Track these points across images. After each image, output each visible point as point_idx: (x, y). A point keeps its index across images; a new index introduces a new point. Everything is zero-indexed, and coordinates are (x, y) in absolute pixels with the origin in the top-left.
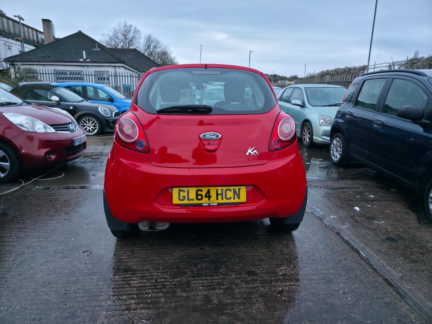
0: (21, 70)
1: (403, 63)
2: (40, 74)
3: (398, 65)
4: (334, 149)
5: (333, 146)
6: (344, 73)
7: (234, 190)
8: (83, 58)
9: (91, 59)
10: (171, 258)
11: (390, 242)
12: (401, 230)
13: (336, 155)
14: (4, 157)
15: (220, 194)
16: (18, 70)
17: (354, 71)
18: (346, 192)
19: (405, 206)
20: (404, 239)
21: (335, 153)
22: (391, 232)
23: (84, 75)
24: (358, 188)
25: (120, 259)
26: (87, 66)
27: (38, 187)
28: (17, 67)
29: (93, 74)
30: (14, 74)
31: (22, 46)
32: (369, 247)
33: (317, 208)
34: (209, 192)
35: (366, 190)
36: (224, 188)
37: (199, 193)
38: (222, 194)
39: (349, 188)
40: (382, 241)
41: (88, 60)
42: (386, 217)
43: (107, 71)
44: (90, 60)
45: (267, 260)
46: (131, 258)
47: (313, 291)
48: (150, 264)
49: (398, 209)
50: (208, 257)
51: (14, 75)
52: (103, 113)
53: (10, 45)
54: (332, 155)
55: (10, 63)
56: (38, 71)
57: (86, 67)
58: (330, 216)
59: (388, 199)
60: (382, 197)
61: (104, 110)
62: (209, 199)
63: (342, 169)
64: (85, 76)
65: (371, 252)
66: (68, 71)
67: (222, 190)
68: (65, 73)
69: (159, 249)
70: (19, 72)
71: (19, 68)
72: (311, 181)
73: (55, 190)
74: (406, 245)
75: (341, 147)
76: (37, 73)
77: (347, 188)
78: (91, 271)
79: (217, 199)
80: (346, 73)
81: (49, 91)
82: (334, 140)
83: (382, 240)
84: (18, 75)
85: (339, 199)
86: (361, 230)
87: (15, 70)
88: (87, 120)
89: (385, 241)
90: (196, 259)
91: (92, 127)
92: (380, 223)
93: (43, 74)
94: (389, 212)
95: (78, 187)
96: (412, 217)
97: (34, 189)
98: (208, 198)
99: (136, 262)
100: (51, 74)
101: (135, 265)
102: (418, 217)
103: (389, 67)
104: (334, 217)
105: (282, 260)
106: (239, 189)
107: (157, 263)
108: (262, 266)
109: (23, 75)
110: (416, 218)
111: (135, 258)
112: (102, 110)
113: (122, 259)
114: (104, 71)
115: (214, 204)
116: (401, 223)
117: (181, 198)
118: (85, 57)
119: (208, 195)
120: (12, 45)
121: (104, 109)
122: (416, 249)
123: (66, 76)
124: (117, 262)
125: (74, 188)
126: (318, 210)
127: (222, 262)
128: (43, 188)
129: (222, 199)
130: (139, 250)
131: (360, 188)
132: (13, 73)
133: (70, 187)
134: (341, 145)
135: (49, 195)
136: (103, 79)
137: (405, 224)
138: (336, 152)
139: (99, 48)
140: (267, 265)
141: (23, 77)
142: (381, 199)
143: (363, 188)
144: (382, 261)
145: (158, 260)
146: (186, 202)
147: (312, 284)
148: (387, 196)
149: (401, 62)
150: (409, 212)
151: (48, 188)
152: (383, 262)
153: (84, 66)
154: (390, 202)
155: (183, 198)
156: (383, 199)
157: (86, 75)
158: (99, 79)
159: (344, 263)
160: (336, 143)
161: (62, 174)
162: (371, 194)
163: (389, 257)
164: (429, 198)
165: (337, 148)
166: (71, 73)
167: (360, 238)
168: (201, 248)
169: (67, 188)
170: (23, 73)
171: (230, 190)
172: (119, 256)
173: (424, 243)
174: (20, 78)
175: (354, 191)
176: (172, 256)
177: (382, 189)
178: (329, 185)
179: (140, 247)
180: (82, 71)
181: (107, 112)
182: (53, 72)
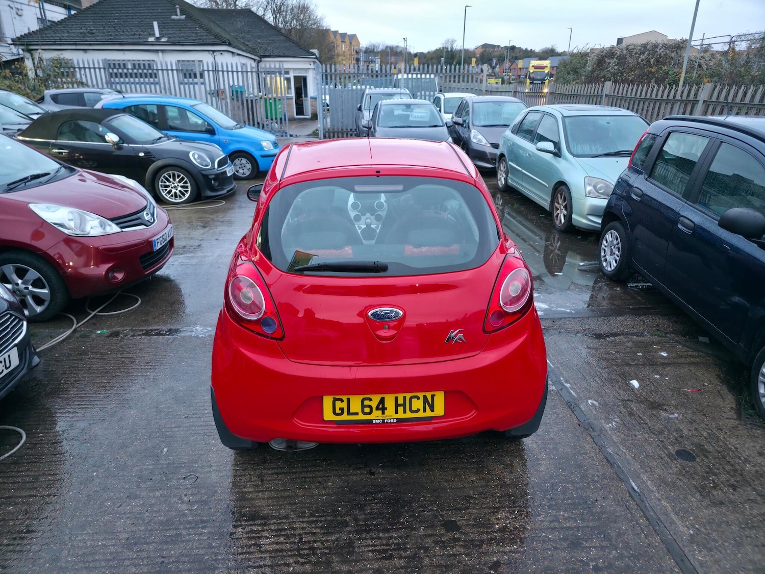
0: (45, 63)
1: (757, 36)
2: (80, 68)
3: (748, 41)
4: (606, 249)
5: (606, 244)
6: (644, 53)
7: (425, 397)
8: (154, 35)
9: (169, 38)
10: (323, 492)
11: (682, 461)
12: (705, 434)
13: (610, 262)
14: (39, 279)
15: (401, 405)
16: (40, 63)
17: (662, 50)
18: (621, 343)
19: (718, 376)
20: (707, 454)
21: (608, 257)
22: (688, 438)
23: (158, 70)
24: (642, 335)
25: (243, 492)
26: (163, 51)
27: (99, 332)
28: (36, 55)
29: (174, 68)
30: (34, 71)
31: (42, 9)
32: (646, 471)
33: (567, 381)
34: (382, 401)
35: (656, 339)
36: (408, 396)
37: (367, 403)
38: (404, 405)
39: (626, 334)
40: (670, 459)
41: (164, 40)
42: (683, 404)
43: (199, 61)
44: (167, 39)
45: (476, 498)
46: (259, 492)
47: (546, 563)
48: (290, 504)
49: (706, 384)
50: (382, 491)
51: (32, 72)
52: (197, 162)
53: (19, 8)
54: (603, 259)
55: (23, 47)
56: (76, 62)
57: (160, 54)
58: (587, 401)
59: (693, 360)
60: (681, 357)
61: (200, 157)
62: (383, 413)
63: (618, 289)
64: (160, 72)
65: (649, 483)
66: (129, 60)
67: (405, 398)
68: (124, 64)
69: (304, 472)
70: (41, 67)
71: (41, 59)
72: (561, 319)
73: (128, 339)
74: (709, 467)
75: (619, 248)
76: (74, 68)
77: (622, 334)
78: (199, 518)
79: (396, 412)
80: (646, 53)
81: (100, 124)
82: (609, 232)
83: (669, 455)
84: (40, 73)
85: (605, 359)
86: (637, 433)
87: (34, 64)
88: (170, 177)
89: (675, 459)
90: (362, 495)
91: (179, 188)
92: (671, 416)
93: (85, 68)
94: (688, 392)
95: (166, 332)
96: (728, 402)
97: (94, 336)
98: (380, 412)
99: (268, 499)
100: (100, 69)
101: (266, 506)
102: (739, 403)
103: (730, 45)
104: (595, 402)
105: (501, 497)
106: (433, 396)
107: (301, 502)
108: (468, 511)
109: (48, 72)
110: (734, 406)
111: (266, 491)
112: (196, 156)
113: (246, 493)
114: (193, 61)
115: (392, 421)
116: (706, 417)
117: (338, 411)
118: (157, 35)
119: (381, 406)
120: (24, 7)
121: (198, 155)
122: (724, 477)
123: (125, 71)
124: (237, 500)
125: (159, 334)
126: (568, 385)
127: (404, 501)
128: (108, 335)
129: (405, 412)
130: (273, 474)
131: (646, 333)
132: (31, 70)
133: (152, 330)
134: (620, 245)
135: (119, 351)
136: (192, 75)
137: (714, 419)
138: (611, 255)
139: (181, 14)
140: (477, 509)
141: (49, 75)
142: (679, 361)
143: (651, 334)
144: (664, 503)
145: (303, 496)
146: (345, 417)
147: (546, 549)
148: (690, 353)
149: (752, 35)
150: (724, 390)
151: (117, 334)
152: (666, 503)
153: (157, 51)
154: (692, 368)
155: (340, 412)
156: (683, 360)
157: (162, 70)
158: (185, 77)
159: (602, 506)
160: (611, 239)
161: (137, 301)
162: (662, 350)
163: (678, 492)
164: (760, 374)
165: (612, 247)
166: (134, 65)
167: (632, 452)
168: (371, 470)
169: (147, 333)
170: (49, 67)
171: (418, 398)
172: (240, 486)
173: (739, 464)
174: (44, 78)
175: (634, 342)
176: (324, 488)
177: (684, 336)
178: (593, 327)
179: (273, 469)
180: (154, 61)
181: (205, 160)
182: (101, 66)
